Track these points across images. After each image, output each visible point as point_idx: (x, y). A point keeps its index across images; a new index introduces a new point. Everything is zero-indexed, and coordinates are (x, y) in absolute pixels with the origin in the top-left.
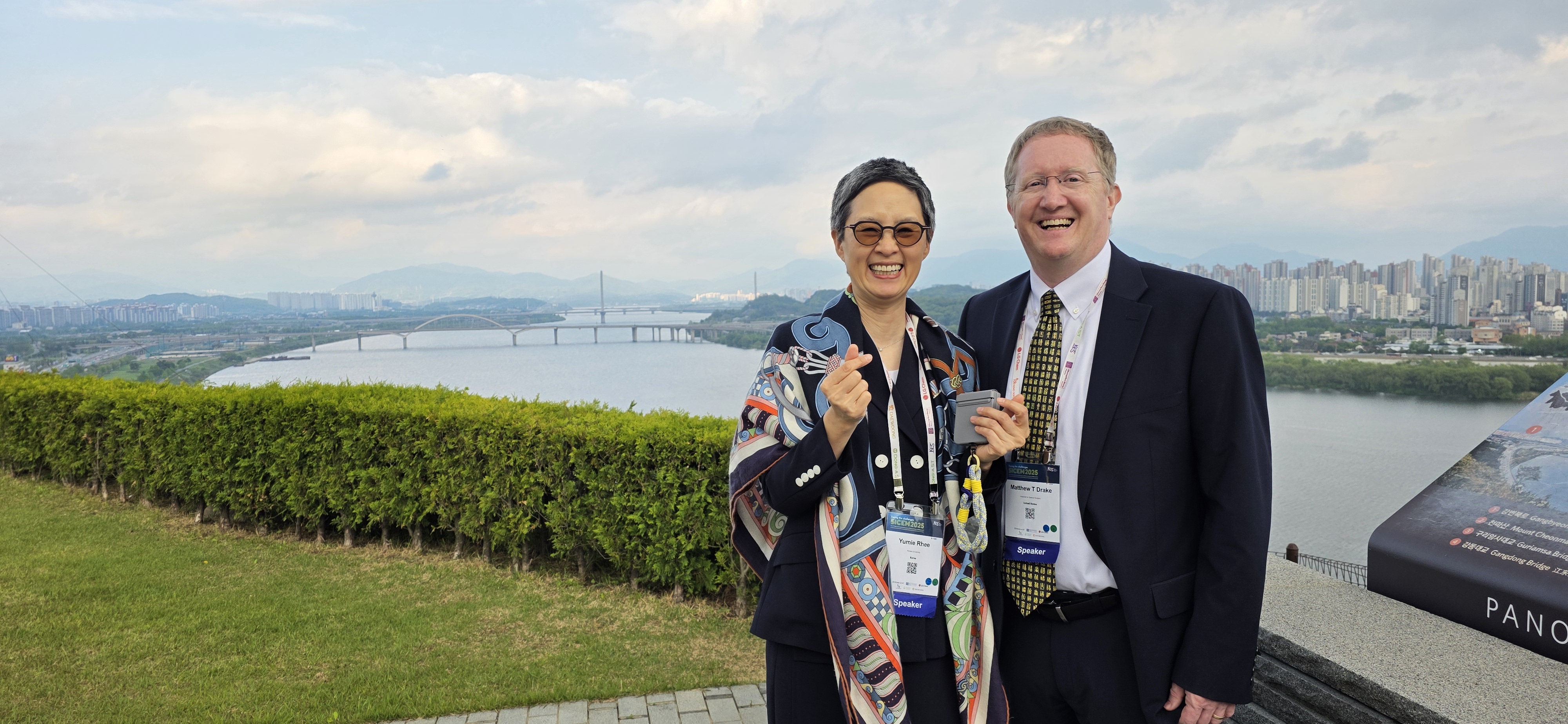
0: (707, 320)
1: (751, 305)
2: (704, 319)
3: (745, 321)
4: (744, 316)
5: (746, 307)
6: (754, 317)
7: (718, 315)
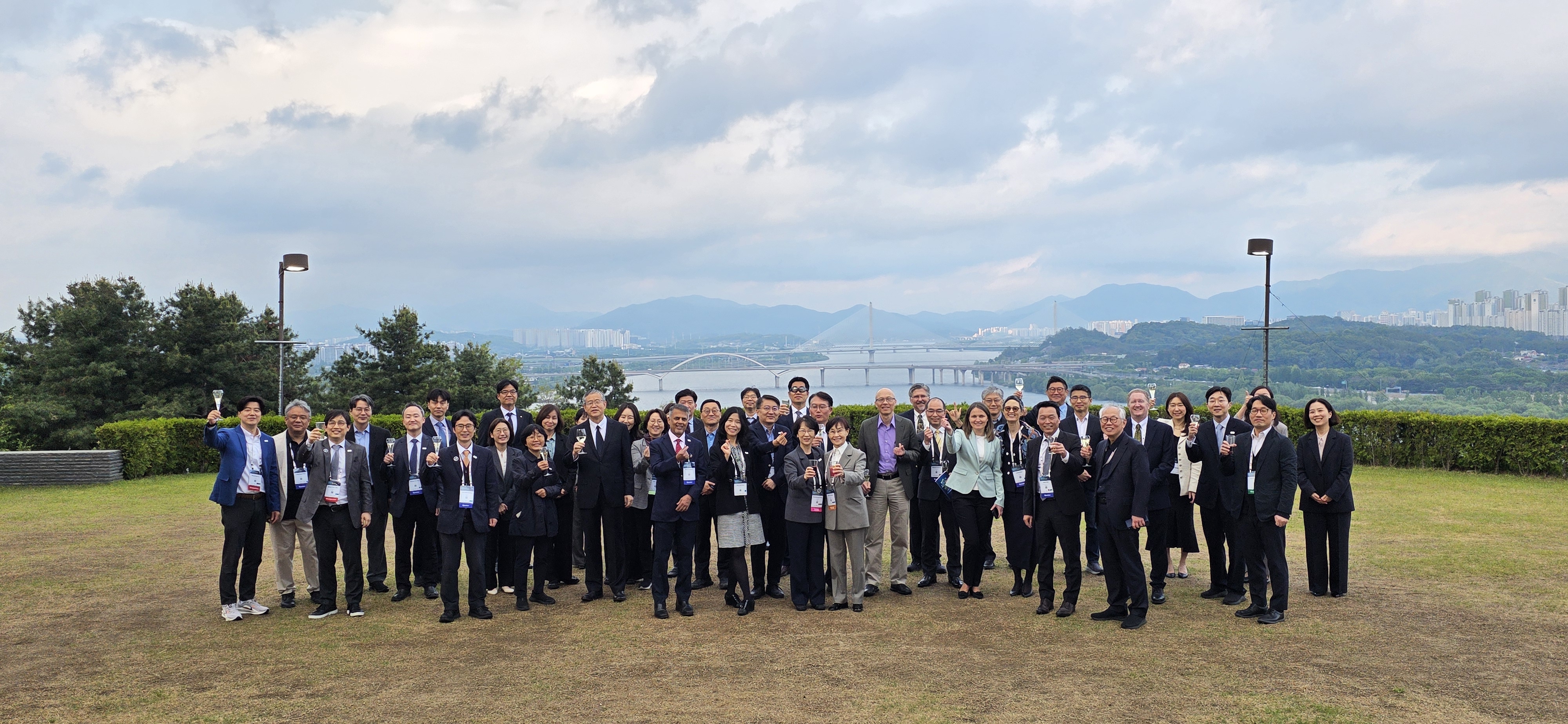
0: (996, 359)
1: (1050, 341)
2: (993, 358)
3: (1045, 361)
4: (1043, 354)
5: (1045, 344)
6: (1056, 357)
7: (1009, 353)
